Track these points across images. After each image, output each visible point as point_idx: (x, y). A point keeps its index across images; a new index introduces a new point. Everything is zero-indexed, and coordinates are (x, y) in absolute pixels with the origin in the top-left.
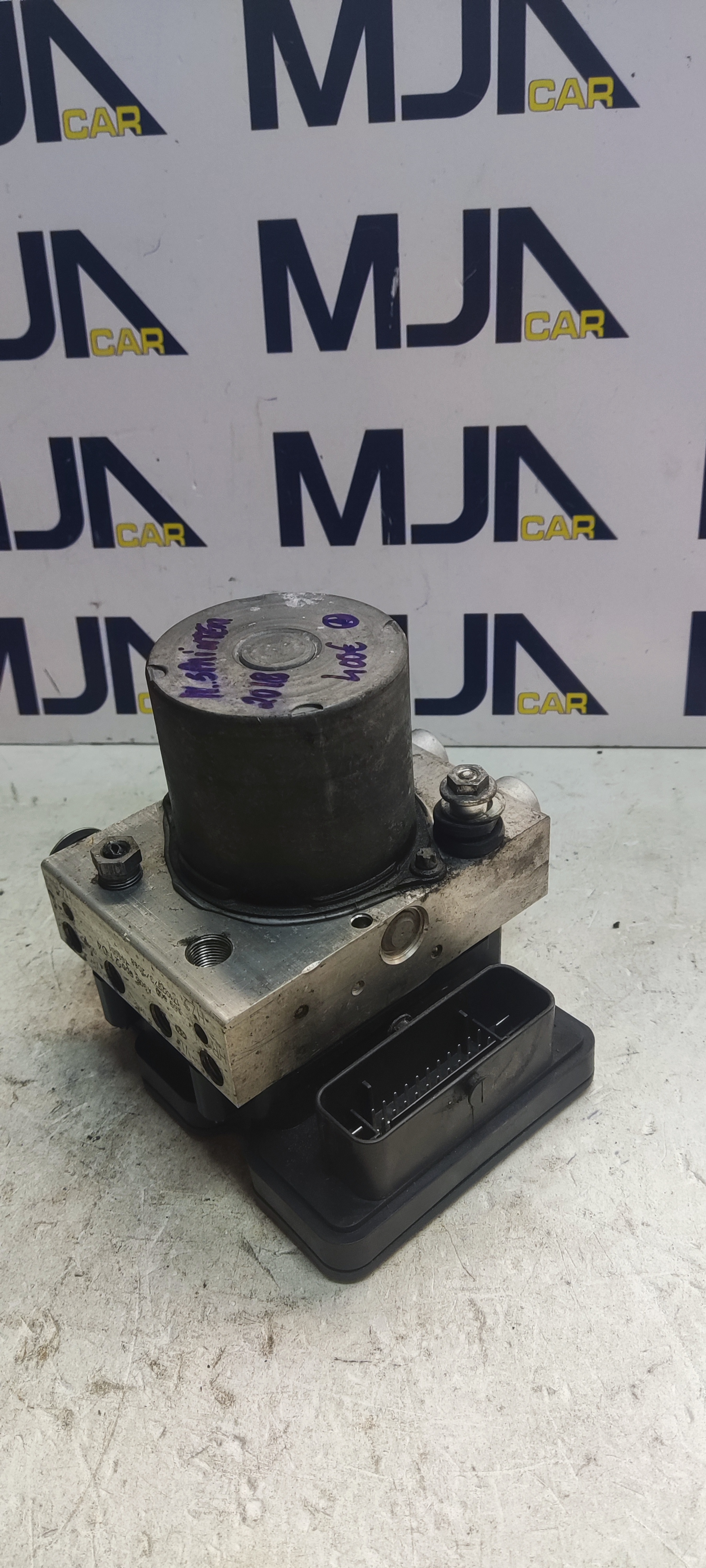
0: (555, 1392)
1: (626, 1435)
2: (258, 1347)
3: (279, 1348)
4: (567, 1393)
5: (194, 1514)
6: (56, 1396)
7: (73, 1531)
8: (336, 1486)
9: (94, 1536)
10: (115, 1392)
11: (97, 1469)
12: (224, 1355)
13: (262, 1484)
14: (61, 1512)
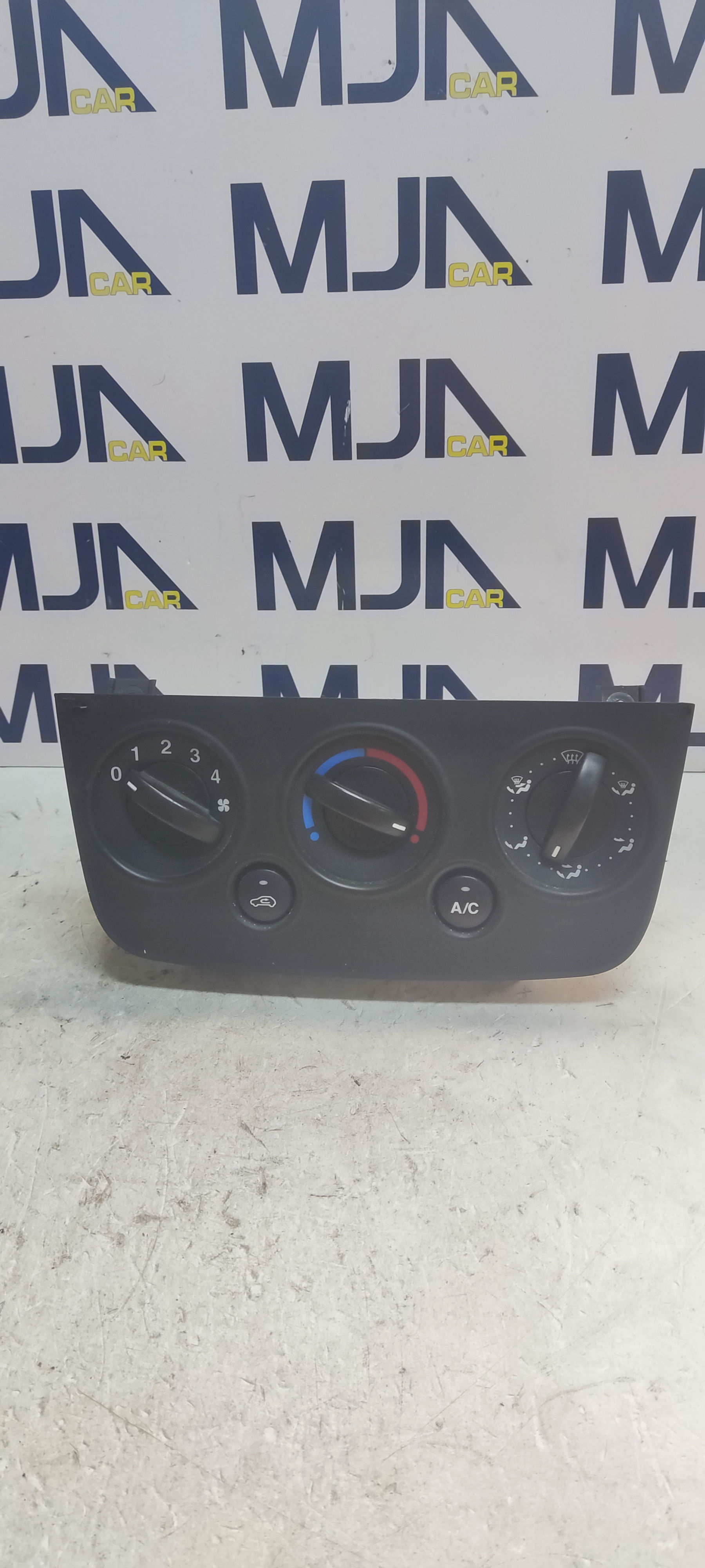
0: (465, 1211)
1: (514, 1236)
2: (255, 1190)
3: (271, 1189)
4: (474, 1211)
5: (214, 1295)
6: (111, 1226)
7: (129, 1309)
8: (313, 1274)
9: (144, 1312)
10: (154, 1221)
11: (144, 1270)
12: (231, 1195)
13: (261, 1274)
14: (120, 1298)
